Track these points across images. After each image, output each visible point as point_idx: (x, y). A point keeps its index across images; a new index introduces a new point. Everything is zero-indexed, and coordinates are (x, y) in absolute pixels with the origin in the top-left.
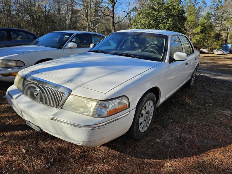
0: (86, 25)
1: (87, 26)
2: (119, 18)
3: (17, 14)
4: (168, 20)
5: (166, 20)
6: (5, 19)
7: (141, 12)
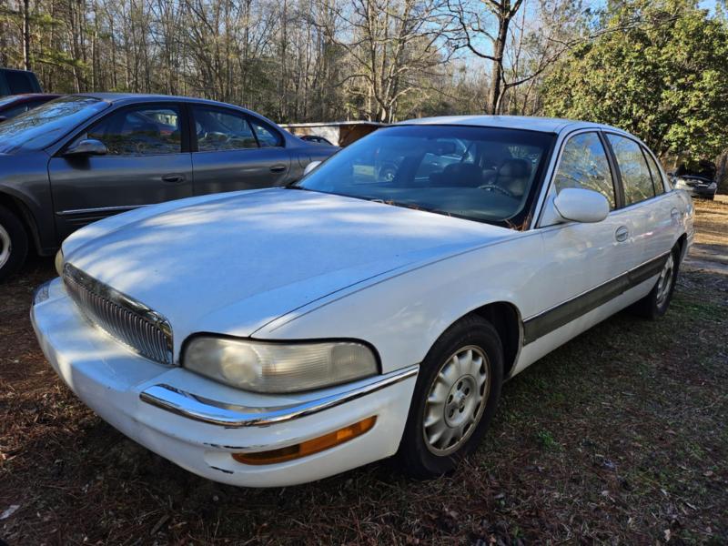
0: (368, 93)
1: (370, 95)
2: (463, 70)
3: (165, 55)
4: (699, 78)
5: (692, 76)
6: (129, 71)
7: (588, 49)
